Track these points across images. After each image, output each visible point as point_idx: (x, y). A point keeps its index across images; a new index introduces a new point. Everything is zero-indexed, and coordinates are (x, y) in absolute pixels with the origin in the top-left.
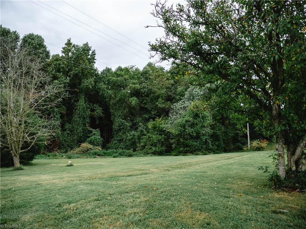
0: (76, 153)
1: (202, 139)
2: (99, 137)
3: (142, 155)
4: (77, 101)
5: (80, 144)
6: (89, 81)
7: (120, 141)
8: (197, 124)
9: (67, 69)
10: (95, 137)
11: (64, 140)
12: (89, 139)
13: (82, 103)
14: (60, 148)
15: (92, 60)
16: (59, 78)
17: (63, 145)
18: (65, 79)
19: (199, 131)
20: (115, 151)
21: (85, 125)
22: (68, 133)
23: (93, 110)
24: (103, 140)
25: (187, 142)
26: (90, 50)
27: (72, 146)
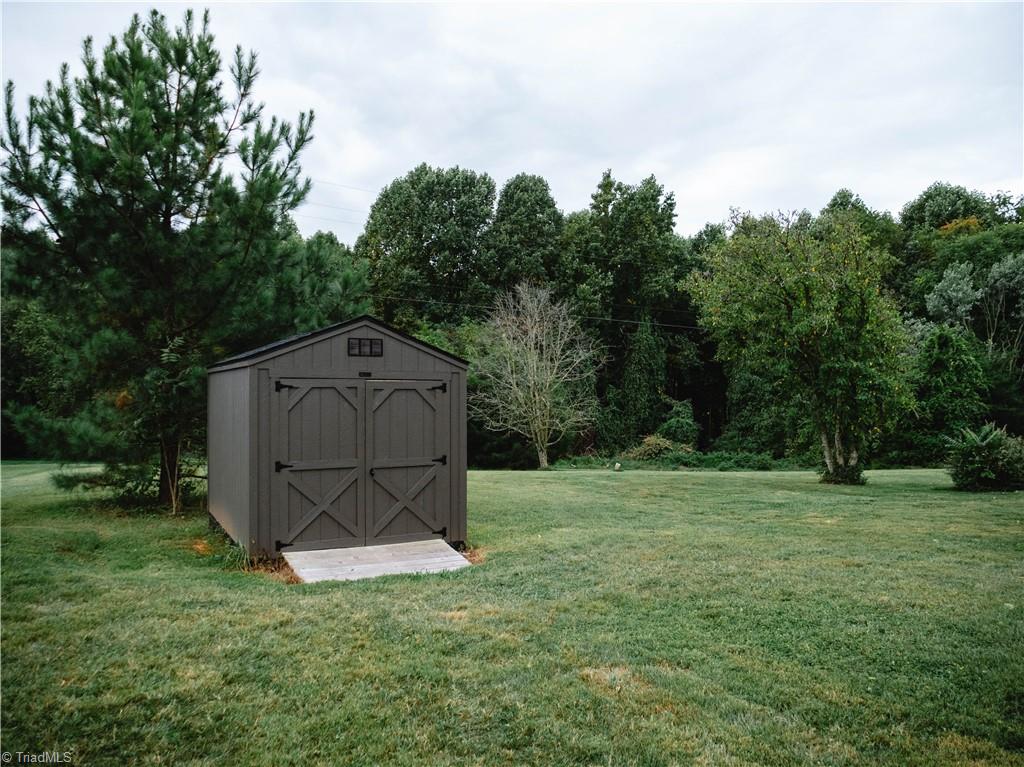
0: (634, 459)
1: (952, 429)
2: (690, 421)
3: (796, 466)
4: (633, 329)
5: (643, 438)
6: (661, 279)
7: (746, 431)
8: (938, 389)
9: (605, 251)
10: (678, 421)
11: (606, 427)
12: (665, 426)
13: (645, 333)
14: (597, 447)
15: (665, 220)
16: (589, 277)
17: (603, 439)
18: (603, 279)
19: (944, 408)
20: (727, 455)
21: (656, 390)
22: (613, 412)
23: (672, 350)
24: (702, 429)
25: (907, 435)
26: (659, 193)
27: (625, 442)
